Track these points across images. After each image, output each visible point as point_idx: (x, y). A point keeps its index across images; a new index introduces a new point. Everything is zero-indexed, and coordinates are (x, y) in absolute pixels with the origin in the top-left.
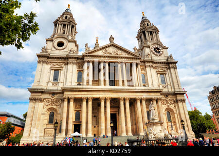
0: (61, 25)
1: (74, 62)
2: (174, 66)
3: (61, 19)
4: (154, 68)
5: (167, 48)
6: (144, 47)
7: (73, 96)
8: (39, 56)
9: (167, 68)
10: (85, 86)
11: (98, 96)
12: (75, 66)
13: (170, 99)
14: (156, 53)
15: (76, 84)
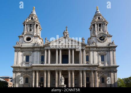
0: (28, 25)
1: (38, 50)
2: (114, 49)
3: (28, 21)
4: (97, 51)
5: (111, 36)
6: (91, 37)
7: (38, 69)
8: (15, 48)
9: (107, 51)
10: (45, 64)
11: (53, 70)
12: (39, 53)
13: (105, 70)
14: (100, 41)
15: (40, 63)
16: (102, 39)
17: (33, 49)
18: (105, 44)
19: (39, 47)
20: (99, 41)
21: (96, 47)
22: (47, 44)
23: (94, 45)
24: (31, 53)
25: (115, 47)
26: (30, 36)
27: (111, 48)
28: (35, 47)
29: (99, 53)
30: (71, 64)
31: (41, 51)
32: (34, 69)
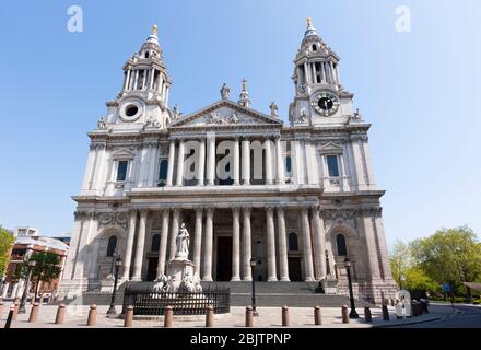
0: (136, 71)
1: (153, 142)
2: (362, 136)
3: (136, 60)
4: (315, 143)
5: (351, 97)
6: (296, 99)
7: (146, 207)
8: (92, 137)
9: (344, 142)
10: (169, 188)
11: (189, 206)
12: (154, 150)
13: (344, 206)
14: (321, 111)
15: (156, 184)
16: (326, 104)
17: (140, 140)
18: (335, 121)
19: (155, 135)
20: (317, 112)
21: (311, 130)
22: (178, 124)
23: (305, 124)
24: (135, 152)
25: (366, 128)
26: (136, 103)
27: (354, 133)
28: (146, 135)
29: (320, 147)
30: (240, 187)
31: (162, 145)
32: (135, 207)
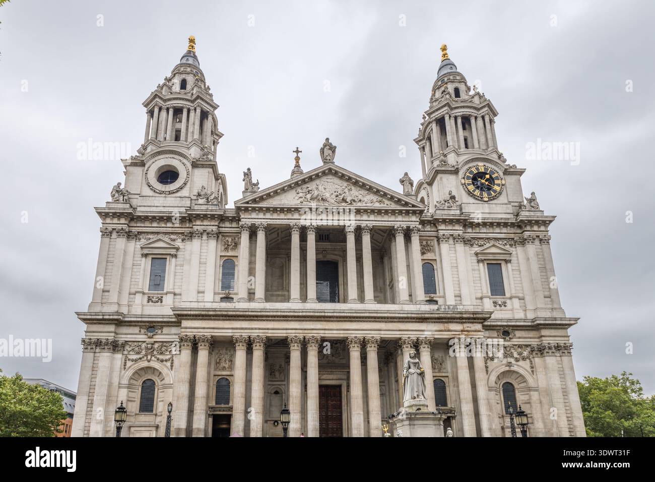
0: (168, 110)
1: (209, 229)
2: (541, 235)
4: (469, 242)
5: (521, 173)
6: (436, 172)
7: (208, 333)
8: (103, 215)
9: (513, 242)
10: (244, 304)
11: (281, 334)
12: (213, 243)
13: (515, 341)
14: (477, 193)
15: (218, 298)
17: (188, 224)
18: (500, 210)
19: (213, 217)
20: (470, 193)
21: (465, 222)
24: (178, 243)
25: (546, 223)
26: (174, 163)
27: (529, 228)
28: (198, 217)
29: (476, 249)
30: (359, 306)
31: (224, 235)
32: (190, 333)
